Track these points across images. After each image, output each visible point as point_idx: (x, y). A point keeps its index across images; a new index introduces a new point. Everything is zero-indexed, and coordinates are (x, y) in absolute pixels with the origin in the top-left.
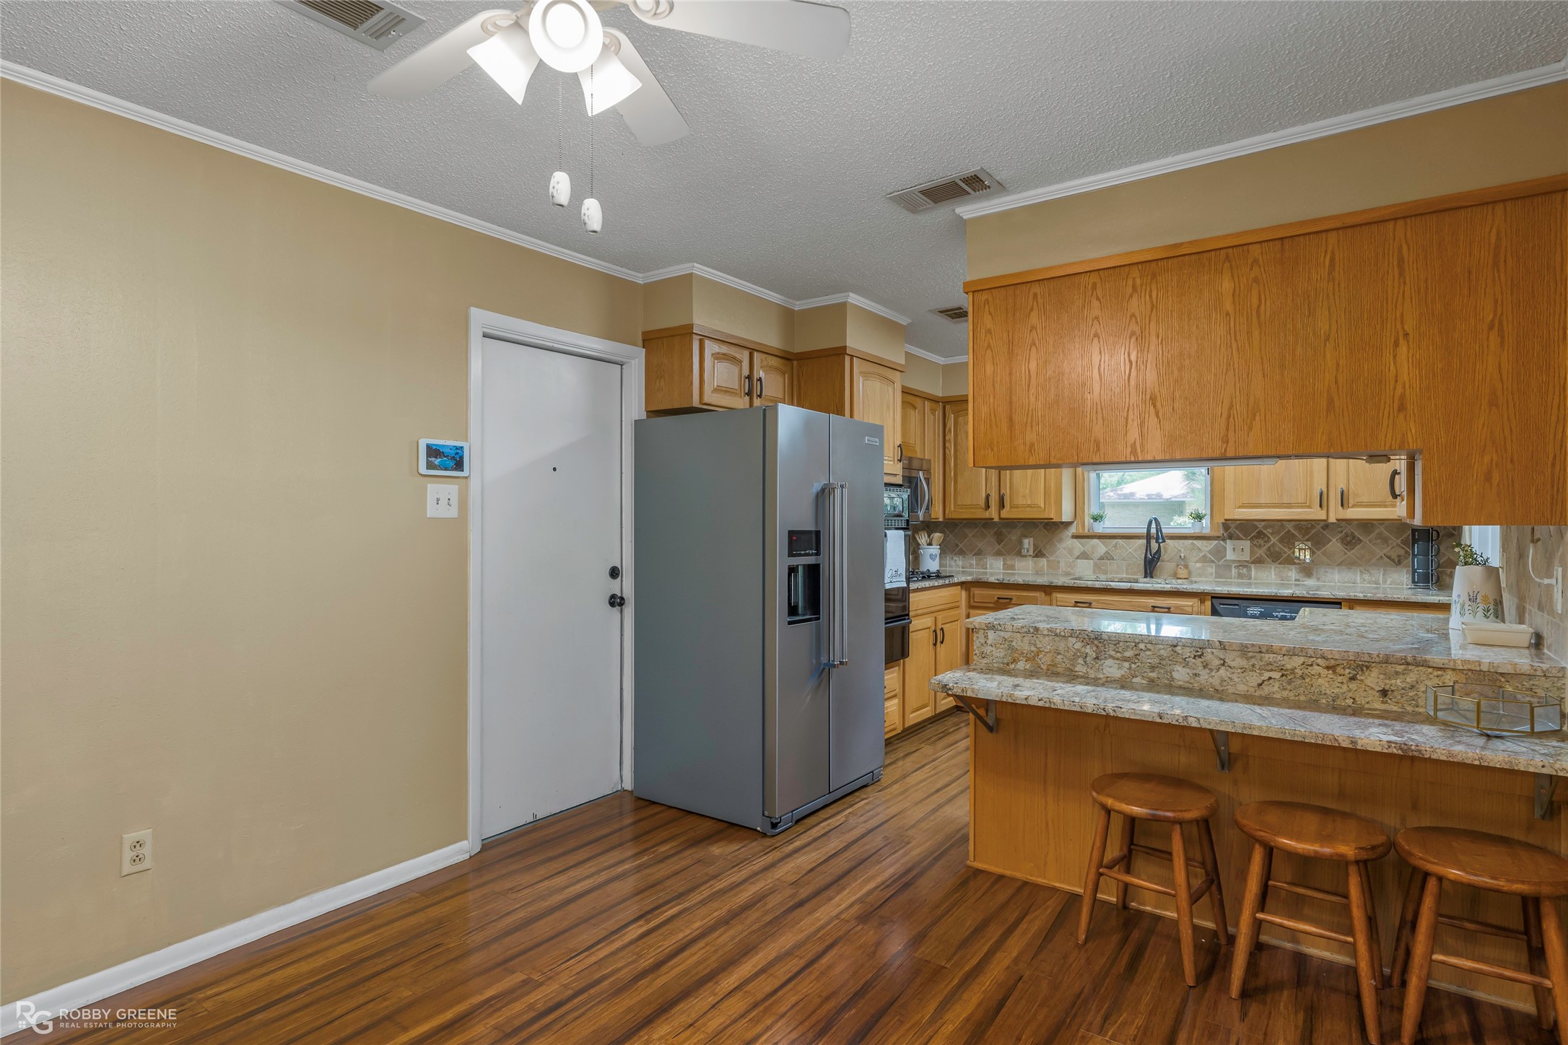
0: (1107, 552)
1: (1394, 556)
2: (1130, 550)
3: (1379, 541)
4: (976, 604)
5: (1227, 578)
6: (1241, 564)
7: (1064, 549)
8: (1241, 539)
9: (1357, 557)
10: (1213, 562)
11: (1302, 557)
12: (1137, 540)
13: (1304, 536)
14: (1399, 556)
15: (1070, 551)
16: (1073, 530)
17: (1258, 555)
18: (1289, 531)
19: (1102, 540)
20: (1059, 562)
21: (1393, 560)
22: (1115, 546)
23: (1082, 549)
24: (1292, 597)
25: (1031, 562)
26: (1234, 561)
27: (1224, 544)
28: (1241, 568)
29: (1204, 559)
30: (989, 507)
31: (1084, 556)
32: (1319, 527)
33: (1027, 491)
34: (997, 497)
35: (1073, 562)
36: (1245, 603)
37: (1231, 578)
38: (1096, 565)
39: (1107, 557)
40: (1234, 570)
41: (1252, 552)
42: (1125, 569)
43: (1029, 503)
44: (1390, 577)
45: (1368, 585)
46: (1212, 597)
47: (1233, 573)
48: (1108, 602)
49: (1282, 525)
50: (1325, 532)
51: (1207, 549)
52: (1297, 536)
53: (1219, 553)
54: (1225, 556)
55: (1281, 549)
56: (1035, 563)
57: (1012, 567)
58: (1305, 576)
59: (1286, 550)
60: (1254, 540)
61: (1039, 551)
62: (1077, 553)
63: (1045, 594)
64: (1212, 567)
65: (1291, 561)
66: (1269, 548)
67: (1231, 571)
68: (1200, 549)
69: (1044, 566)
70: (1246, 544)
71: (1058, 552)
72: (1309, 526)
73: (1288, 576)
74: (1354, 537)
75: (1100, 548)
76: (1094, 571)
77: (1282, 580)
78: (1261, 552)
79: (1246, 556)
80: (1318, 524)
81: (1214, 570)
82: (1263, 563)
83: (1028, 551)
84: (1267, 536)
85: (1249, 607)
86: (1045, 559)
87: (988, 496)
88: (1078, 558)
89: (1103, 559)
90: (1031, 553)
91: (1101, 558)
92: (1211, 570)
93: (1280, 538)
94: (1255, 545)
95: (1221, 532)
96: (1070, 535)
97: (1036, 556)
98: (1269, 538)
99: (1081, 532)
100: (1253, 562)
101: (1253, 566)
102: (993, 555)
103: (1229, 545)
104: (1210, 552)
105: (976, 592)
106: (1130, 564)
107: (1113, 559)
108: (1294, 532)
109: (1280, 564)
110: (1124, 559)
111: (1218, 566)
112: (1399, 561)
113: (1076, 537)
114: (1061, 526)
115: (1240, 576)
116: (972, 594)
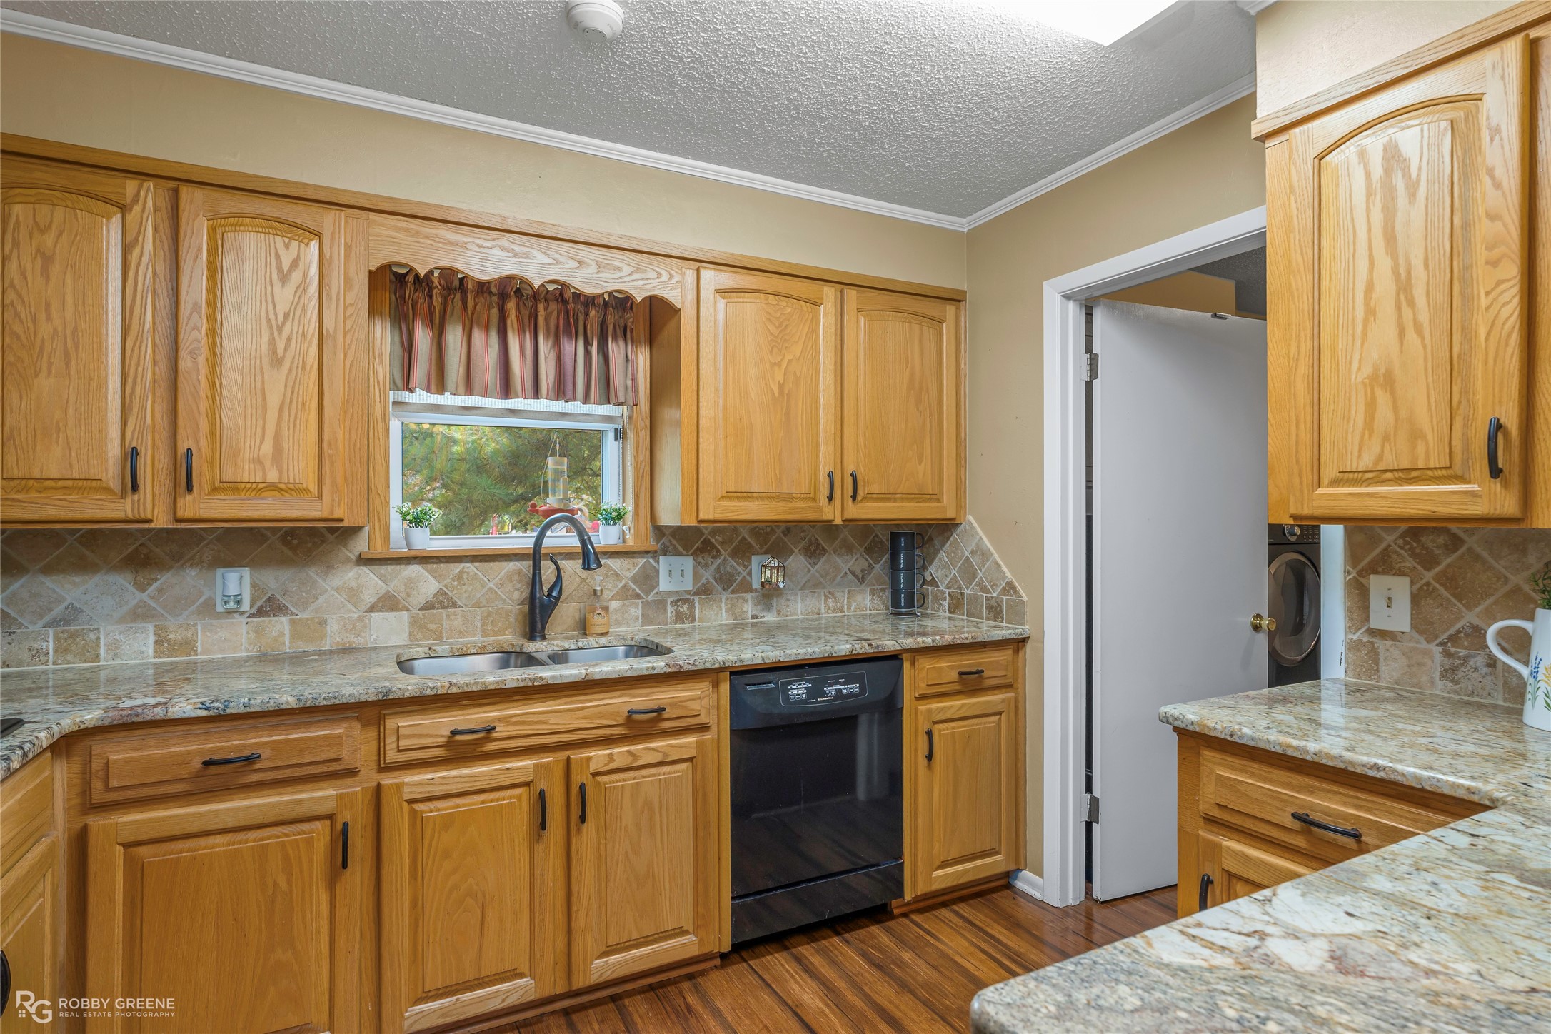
0: (441, 592)
1: (858, 572)
2: (491, 585)
3: (843, 551)
4: (113, 796)
5: (659, 624)
6: (682, 599)
7: (338, 590)
8: (681, 554)
9: (821, 576)
10: (638, 596)
11: (774, 580)
12: (504, 564)
13: (762, 546)
14: (862, 571)
15: (353, 594)
16: (360, 545)
17: (703, 581)
18: (744, 538)
19: (429, 566)
20: (323, 623)
21: (857, 577)
22: (459, 578)
23: (383, 588)
24: (851, 655)
25: (243, 630)
26: (670, 593)
27: (655, 565)
28: (680, 603)
29: (625, 594)
30: (135, 488)
31: (389, 603)
32: (779, 531)
33: (267, 448)
34: (163, 459)
35: (361, 618)
36: (783, 677)
37: (666, 624)
38: (415, 622)
39: (442, 601)
40: (670, 609)
41: (696, 576)
42: (479, 624)
43: (273, 476)
44: (855, 601)
45: (833, 615)
46: (732, 673)
47: (669, 615)
48: (536, 718)
49: (735, 529)
50: (786, 539)
51: (630, 575)
52: (753, 547)
53: (647, 579)
54: (657, 584)
55: (734, 568)
56: (257, 632)
57: (188, 646)
58: (763, 610)
59: (740, 569)
60: (697, 556)
61: (268, 600)
62: (369, 598)
63: (363, 726)
64: (636, 606)
65: (745, 587)
66: (718, 568)
67: (665, 610)
68: (617, 575)
69: (283, 634)
70: (687, 563)
71: (321, 601)
72: (768, 529)
73: (743, 612)
74: (818, 545)
75: (426, 583)
76: (410, 634)
77: (736, 619)
78: (708, 575)
79: (688, 585)
80: (778, 527)
81: (639, 612)
82: (711, 593)
83: (238, 602)
84: (716, 547)
85: (790, 683)
86: (284, 620)
87: (132, 455)
88: (372, 609)
89: (433, 607)
90: (246, 606)
91: (429, 606)
92: (636, 611)
93: (732, 550)
94: (699, 563)
95: (652, 544)
96: (353, 557)
97: (261, 612)
98: (718, 551)
99: (379, 548)
100: (696, 594)
101: (696, 598)
102: (121, 620)
103: (664, 563)
104: (634, 579)
105: (113, 757)
106: (489, 614)
107: (454, 605)
108: (750, 540)
109: (733, 592)
110: (477, 605)
111: (646, 604)
112: (863, 577)
113: (363, 561)
114: (331, 537)
115: (679, 617)
116: (97, 764)
